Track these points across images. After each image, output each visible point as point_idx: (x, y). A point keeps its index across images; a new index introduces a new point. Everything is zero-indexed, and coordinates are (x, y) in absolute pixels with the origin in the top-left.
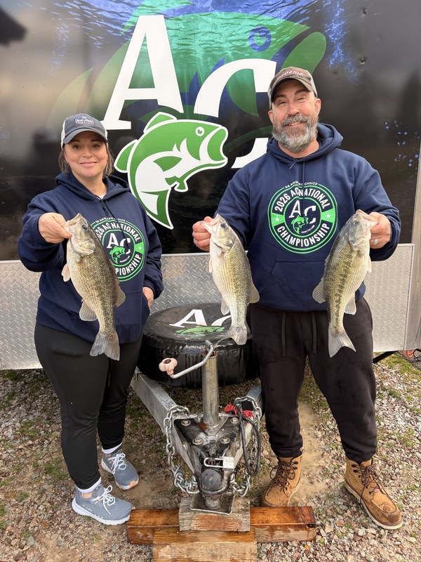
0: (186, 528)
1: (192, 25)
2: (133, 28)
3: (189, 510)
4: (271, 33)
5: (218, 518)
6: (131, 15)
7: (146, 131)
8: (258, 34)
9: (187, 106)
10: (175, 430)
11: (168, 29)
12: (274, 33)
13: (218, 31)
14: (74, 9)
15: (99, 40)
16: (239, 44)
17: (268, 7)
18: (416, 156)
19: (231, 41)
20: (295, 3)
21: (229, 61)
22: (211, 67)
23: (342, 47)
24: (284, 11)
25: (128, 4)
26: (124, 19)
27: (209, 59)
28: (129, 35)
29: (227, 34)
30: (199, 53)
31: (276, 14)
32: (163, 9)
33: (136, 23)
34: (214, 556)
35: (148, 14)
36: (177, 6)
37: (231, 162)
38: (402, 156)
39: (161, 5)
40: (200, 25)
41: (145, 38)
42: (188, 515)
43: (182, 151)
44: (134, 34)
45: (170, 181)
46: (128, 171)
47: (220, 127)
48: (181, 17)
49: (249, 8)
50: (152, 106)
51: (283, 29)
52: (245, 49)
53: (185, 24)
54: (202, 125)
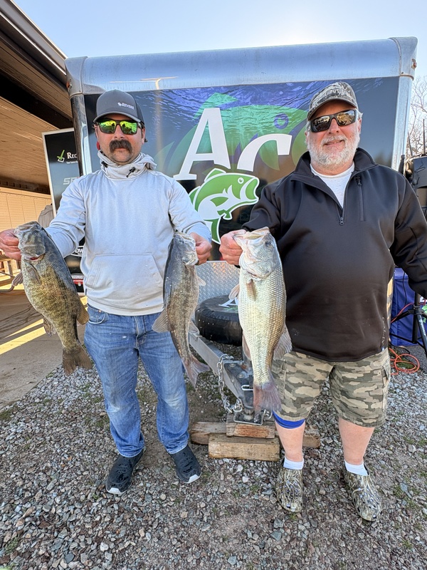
0: (231, 434)
1: (237, 113)
2: (200, 117)
3: (233, 422)
5: (253, 428)
6: (199, 108)
7: (206, 181)
8: (280, 118)
9: (233, 164)
10: (225, 371)
11: (222, 116)
12: (290, 117)
13: (254, 117)
15: (179, 124)
16: (267, 125)
17: (287, 101)
19: (262, 123)
20: (304, 97)
21: (261, 135)
22: (249, 140)
24: (298, 103)
25: (197, 101)
26: (195, 111)
27: (248, 134)
28: (197, 121)
29: (260, 118)
30: (241, 131)
31: (292, 105)
32: (219, 104)
33: (202, 113)
34: (250, 454)
35: (210, 107)
36: (228, 102)
39: (218, 101)
40: (243, 114)
41: (207, 124)
42: (232, 425)
43: (228, 193)
44: (201, 120)
45: (220, 213)
47: (254, 178)
48: (230, 109)
49: (274, 102)
50: (210, 165)
51: (297, 114)
52: (271, 128)
53: (233, 113)
54: (242, 177)
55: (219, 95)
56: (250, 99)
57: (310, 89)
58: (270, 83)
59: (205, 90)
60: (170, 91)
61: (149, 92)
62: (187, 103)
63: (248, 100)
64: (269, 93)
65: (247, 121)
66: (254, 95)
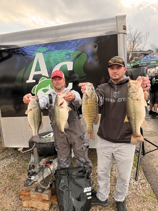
0: (32, 197)
1: (49, 54)
2: (35, 57)
3: (33, 192)
4: (71, 55)
6: (34, 53)
7: (39, 82)
8: (67, 55)
9: (50, 75)
11: (43, 56)
12: (72, 54)
13: (56, 55)
14: (21, 53)
15: (27, 60)
16: (62, 58)
17: (70, 48)
19: (60, 58)
20: (77, 46)
21: (60, 63)
22: (55, 65)
23: (91, 57)
24: (74, 48)
25: (33, 51)
26: (32, 54)
29: (59, 56)
30: (52, 61)
31: (72, 49)
32: (42, 51)
33: (35, 55)
35: (39, 53)
36: (46, 50)
40: (52, 54)
41: (38, 59)
43: (49, 87)
46: (35, 93)
48: (47, 53)
49: (64, 49)
50: (40, 76)
51: (74, 53)
52: (64, 59)
53: (48, 54)
55: (41, 47)
57: (79, 42)
58: (62, 41)
59: (36, 46)
60: (23, 47)
61: (15, 48)
62: (29, 52)
63: (54, 49)
64: (62, 45)
65: (54, 57)
66: (55, 47)
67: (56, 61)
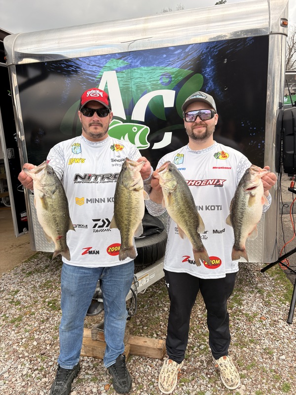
0: (95, 339)
1: (130, 74)
2: (101, 78)
4: (172, 76)
6: (100, 72)
8: (165, 77)
9: (128, 116)
11: (118, 77)
13: (143, 77)
14: (73, 71)
15: (85, 85)
16: (154, 82)
17: (170, 62)
18: (263, 142)
19: (150, 81)
20: (185, 59)
21: (150, 91)
22: (140, 95)
23: (213, 81)
24: (179, 64)
25: (98, 66)
26: (96, 74)
27: (139, 91)
28: (99, 82)
29: (148, 78)
30: (134, 89)
31: (174, 65)
32: (115, 68)
33: (102, 76)
35: (108, 70)
36: (122, 65)
37: (152, 145)
38: (253, 142)
39: (114, 66)
40: (134, 74)
41: (106, 83)
42: (95, 331)
43: (125, 140)
44: (101, 81)
47: (146, 127)
48: (124, 71)
49: (160, 64)
51: (179, 73)
52: (158, 85)
53: (127, 74)
54: (136, 126)
55: (114, 60)
56: (139, 62)
57: (189, 51)
58: (155, 48)
59: (103, 56)
60: (77, 59)
61: (61, 61)
62: (90, 68)
63: (138, 63)
64: (155, 56)
65: (137, 80)
66: (142, 59)
67: (142, 88)
